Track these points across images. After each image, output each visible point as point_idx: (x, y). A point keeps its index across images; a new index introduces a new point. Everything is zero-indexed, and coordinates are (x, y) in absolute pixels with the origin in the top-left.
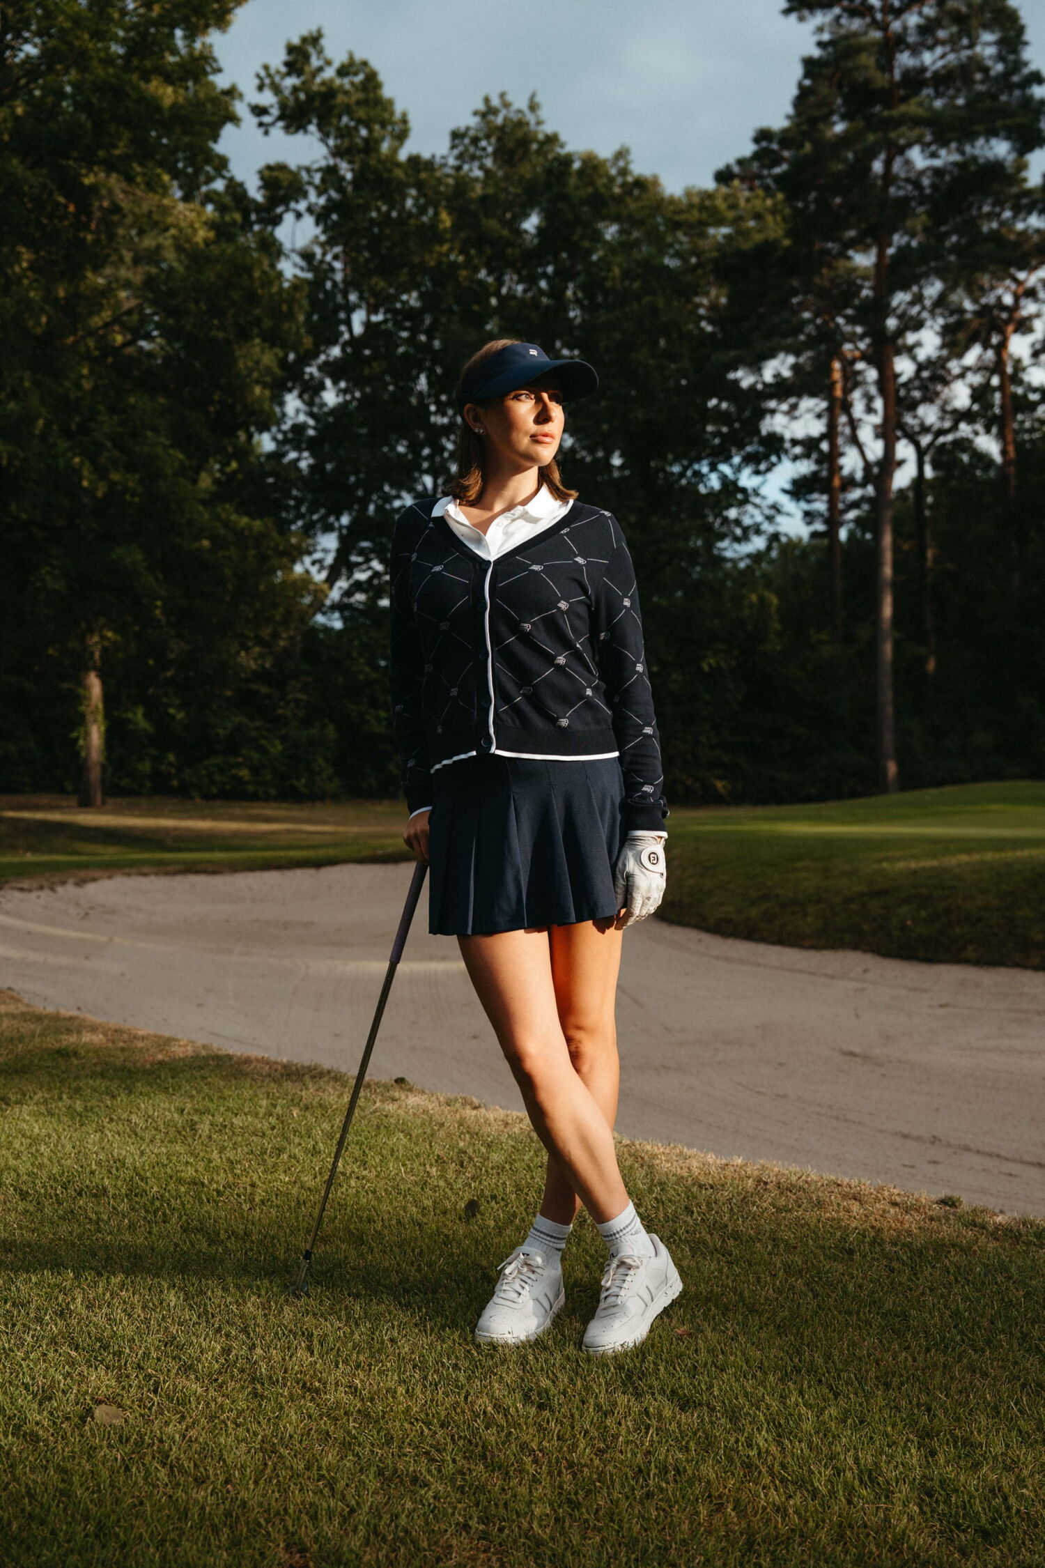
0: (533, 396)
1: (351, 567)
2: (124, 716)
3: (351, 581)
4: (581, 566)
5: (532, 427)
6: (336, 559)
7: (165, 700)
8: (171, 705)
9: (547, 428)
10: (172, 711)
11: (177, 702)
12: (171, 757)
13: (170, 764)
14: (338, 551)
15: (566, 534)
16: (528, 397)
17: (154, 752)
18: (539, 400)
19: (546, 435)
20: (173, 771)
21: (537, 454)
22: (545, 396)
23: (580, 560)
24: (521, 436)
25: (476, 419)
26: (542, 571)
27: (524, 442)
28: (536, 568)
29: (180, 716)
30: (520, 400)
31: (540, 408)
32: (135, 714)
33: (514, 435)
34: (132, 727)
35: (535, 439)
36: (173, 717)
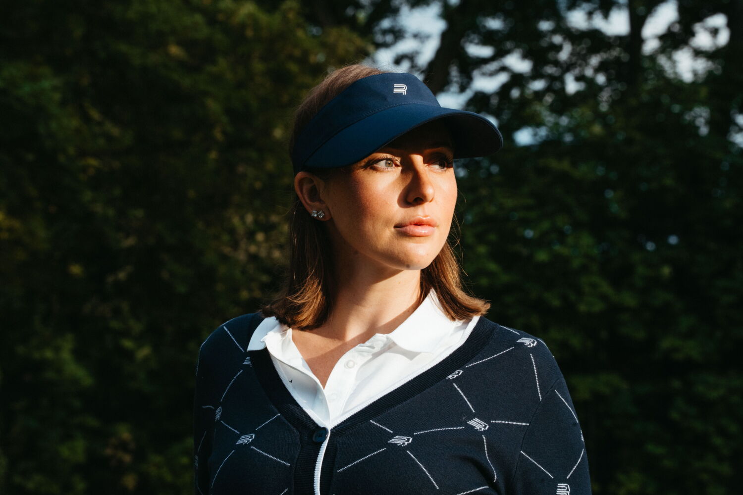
0: (398, 160)
1: (469, 66)
2: (36, 355)
3: (468, 94)
4: (478, 433)
5: (397, 212)
6: (440, 53)
7: (115, 324)
8: (126, 334)
9: (421, 212)
10: (128, 344)
11: (137, 327)
12: (125, 433)
13: (123, 446)
14: (444, 36)
15: (456, 380)
16: (390, 162)
17: (92, 422)
18: (408, 168)
19: (419, 224)
20: (127, 458)
21: (406, 254)
22: (418, 159)
23: (477, 424)
24: (379, 226)
25: (314, 194)
26: (409, 447)
27: (385, 236)
28: (400, 441)
29: (144, 352)
30: (375, 169)
31: (409, 181)
32: (57, 349)
33: (369, 226)
34: (50, 375)
35: (402, 230)
36: (129, 355)
